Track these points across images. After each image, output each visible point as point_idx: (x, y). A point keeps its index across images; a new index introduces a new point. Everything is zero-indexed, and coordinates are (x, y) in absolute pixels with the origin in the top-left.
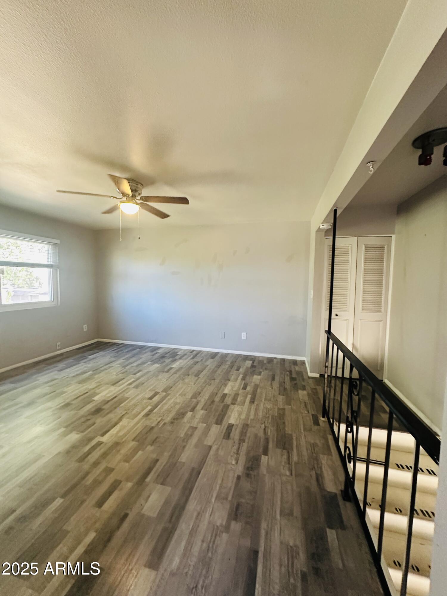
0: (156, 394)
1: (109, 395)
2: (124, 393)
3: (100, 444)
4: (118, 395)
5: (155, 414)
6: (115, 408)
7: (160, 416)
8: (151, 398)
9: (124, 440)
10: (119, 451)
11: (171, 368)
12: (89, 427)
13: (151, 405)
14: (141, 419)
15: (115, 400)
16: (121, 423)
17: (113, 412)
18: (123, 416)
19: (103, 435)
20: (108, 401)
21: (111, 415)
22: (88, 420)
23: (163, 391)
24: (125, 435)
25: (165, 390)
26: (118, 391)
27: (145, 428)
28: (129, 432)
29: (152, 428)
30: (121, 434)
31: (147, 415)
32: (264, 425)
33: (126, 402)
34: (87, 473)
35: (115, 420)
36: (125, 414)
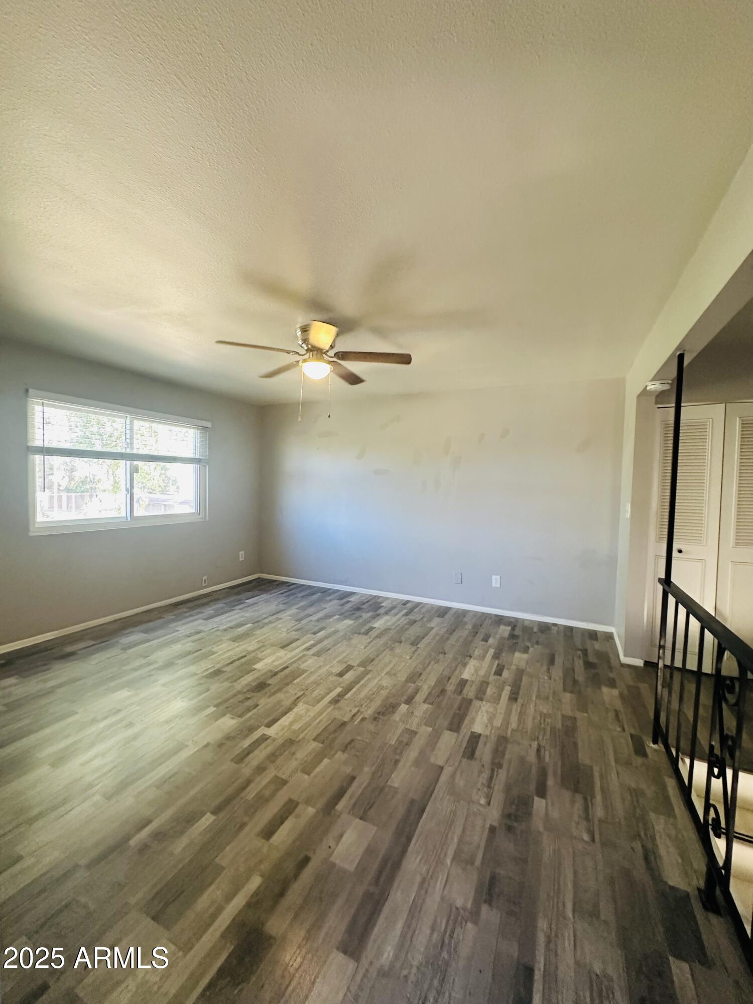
0: (349, 668)
1: (276, 663)
2: (300, 662)
3: (264, 738)
4: (292, 664)
5: (347, 702)
6: (287, 684)
7: (356, 706)
8: (341, 675)
9: (300, 737)
10: (294, 754)
11: (371, 629)
12: (248, 710)
13: (342, 685)
14: (326, 707)
15: (286, 671)
16: (295, 710)
17: (284, 690)
18: (298, 698)
19: (269, 725)
20: (276, 674)
21: (280, 696)
22: (247, 699)
23: (359, 665)
24: (302, 729)
25: (363, 664)
26: (291, 658)
27: (332, 722)
28: (308, 725)
29: (344, 724)
30: (296, 727)
31: (335, 701)
32: (536, 743)
33: (304, 676)
34: (248, 782)
35: (287, 703)
36: (302, 695)
